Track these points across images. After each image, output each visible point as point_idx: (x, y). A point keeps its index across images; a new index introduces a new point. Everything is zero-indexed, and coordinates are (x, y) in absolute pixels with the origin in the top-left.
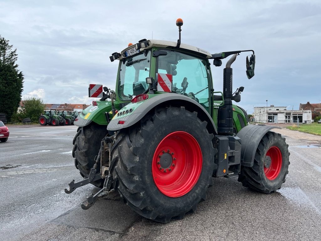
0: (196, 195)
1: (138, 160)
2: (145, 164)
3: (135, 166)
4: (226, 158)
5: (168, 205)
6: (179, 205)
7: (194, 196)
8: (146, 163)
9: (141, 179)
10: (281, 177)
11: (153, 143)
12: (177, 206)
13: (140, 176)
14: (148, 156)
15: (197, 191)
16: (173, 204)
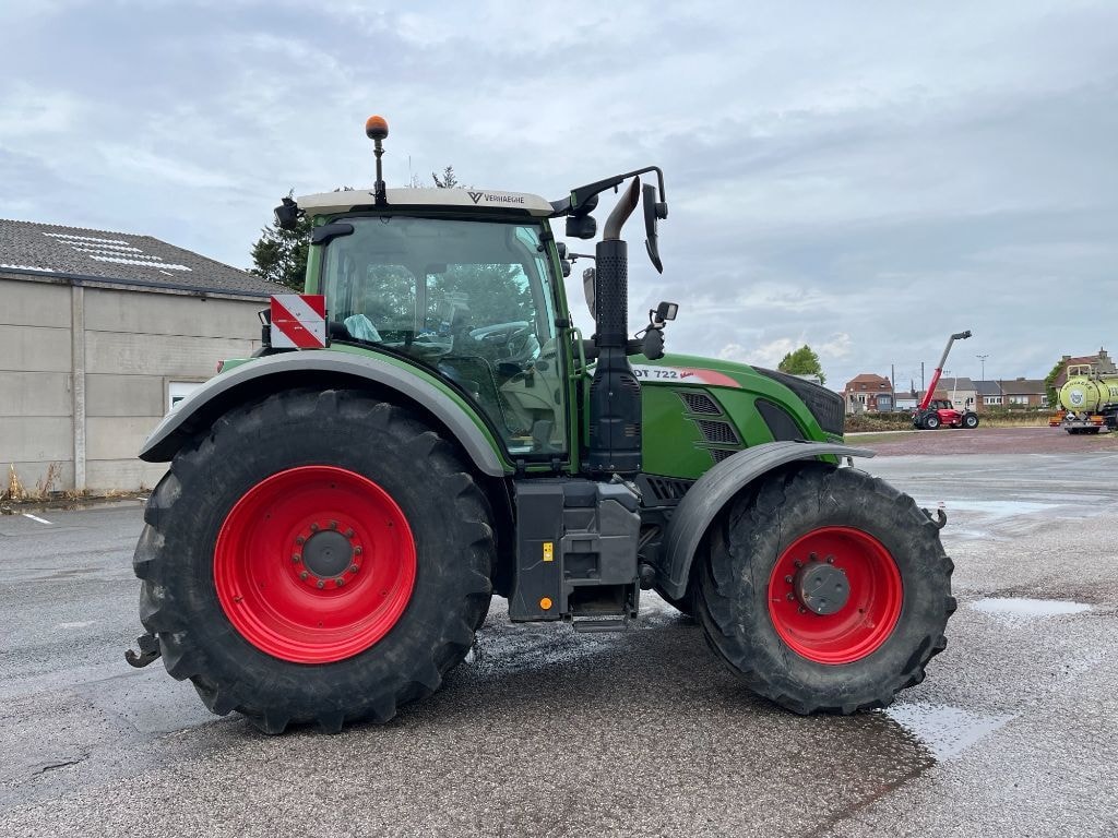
0: (385, 666)
1: (162, 546)
2: (187, 555)
3: (153, 561)
4: (548, 556)
5: (270, 682)
6: (311, 689)
7: (379, 670)
8: (190, 553)
9: (172, 597)
10: (889, 655)
11: (211, 500)
12: (304, 690)
13: (170, 588)
14: (194, 535)
15: (391, 656)
16: (289, 682)
